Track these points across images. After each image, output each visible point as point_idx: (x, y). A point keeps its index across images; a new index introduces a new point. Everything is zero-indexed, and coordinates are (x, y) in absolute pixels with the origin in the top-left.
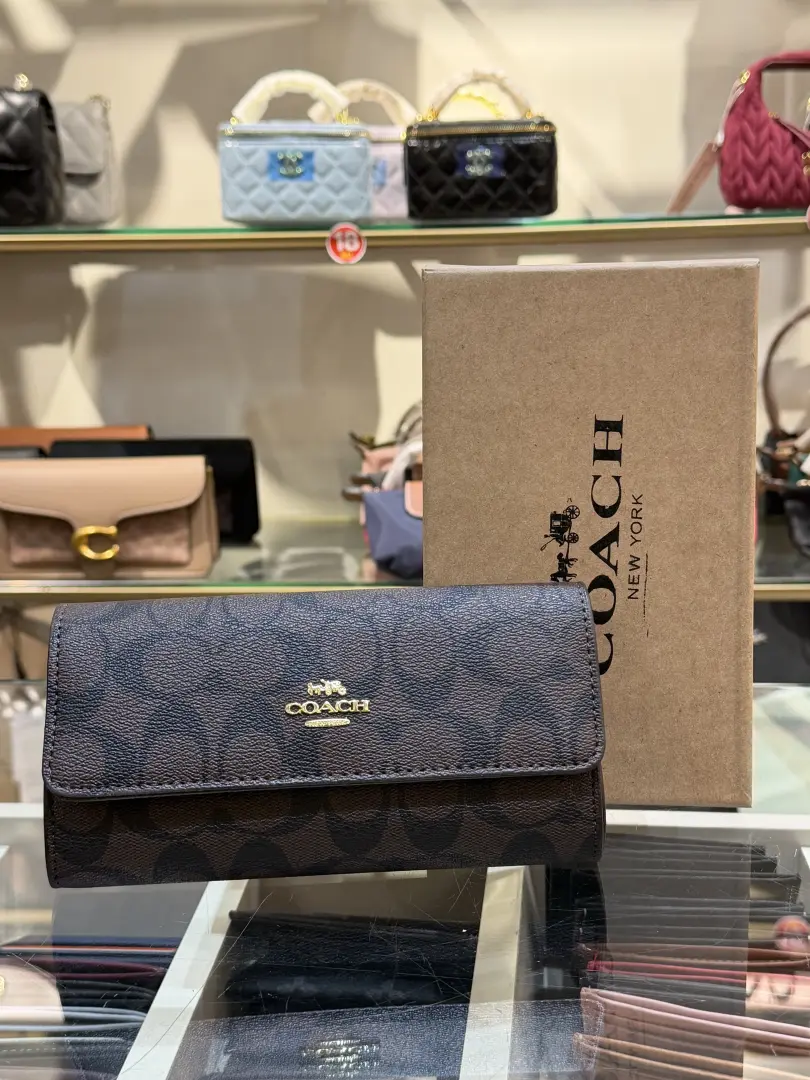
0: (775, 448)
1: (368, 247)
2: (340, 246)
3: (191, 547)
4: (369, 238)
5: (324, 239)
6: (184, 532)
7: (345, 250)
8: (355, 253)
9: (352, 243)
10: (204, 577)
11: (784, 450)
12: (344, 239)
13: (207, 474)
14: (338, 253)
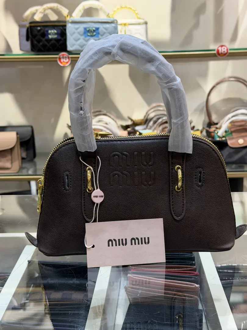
0: (210, 128)
1: (71, 61)
2: (62, 60)
3: (12, 163)
4: (72, 58)
5: (56, 58)
6: (9, 157)
7: (64, 62)
8: (67, 63)
9: (66, 59)
10: (17, 173)
11: (212, 129)
12: (63, 58)
13: (17, 137)
14: (61, 63)
